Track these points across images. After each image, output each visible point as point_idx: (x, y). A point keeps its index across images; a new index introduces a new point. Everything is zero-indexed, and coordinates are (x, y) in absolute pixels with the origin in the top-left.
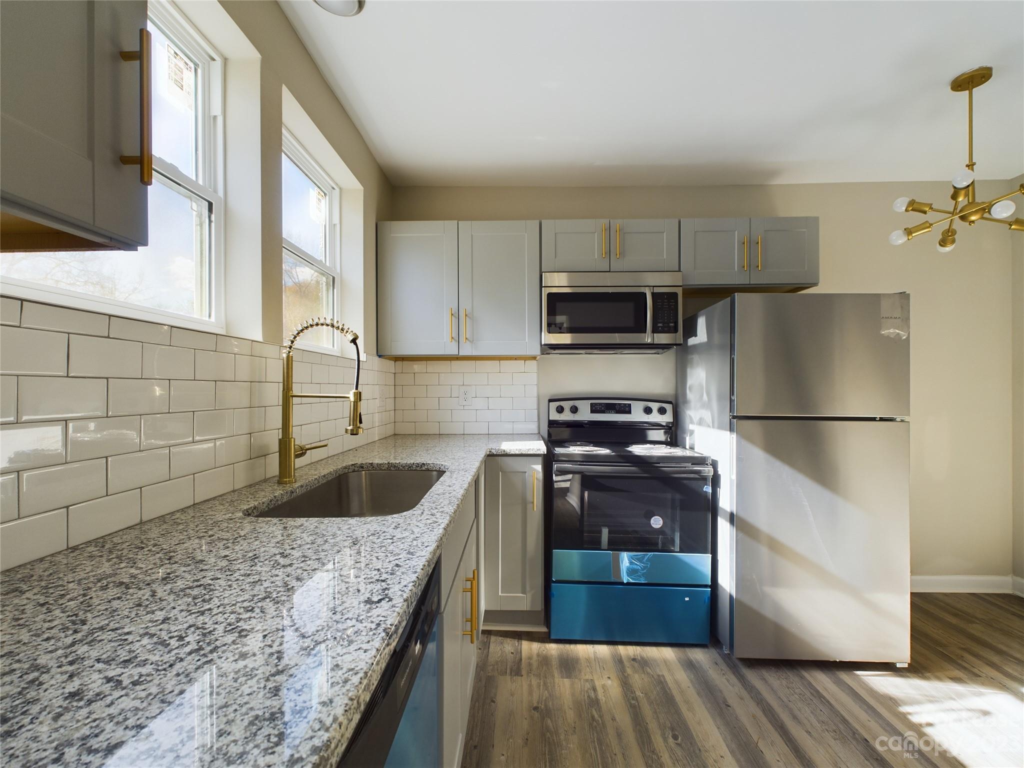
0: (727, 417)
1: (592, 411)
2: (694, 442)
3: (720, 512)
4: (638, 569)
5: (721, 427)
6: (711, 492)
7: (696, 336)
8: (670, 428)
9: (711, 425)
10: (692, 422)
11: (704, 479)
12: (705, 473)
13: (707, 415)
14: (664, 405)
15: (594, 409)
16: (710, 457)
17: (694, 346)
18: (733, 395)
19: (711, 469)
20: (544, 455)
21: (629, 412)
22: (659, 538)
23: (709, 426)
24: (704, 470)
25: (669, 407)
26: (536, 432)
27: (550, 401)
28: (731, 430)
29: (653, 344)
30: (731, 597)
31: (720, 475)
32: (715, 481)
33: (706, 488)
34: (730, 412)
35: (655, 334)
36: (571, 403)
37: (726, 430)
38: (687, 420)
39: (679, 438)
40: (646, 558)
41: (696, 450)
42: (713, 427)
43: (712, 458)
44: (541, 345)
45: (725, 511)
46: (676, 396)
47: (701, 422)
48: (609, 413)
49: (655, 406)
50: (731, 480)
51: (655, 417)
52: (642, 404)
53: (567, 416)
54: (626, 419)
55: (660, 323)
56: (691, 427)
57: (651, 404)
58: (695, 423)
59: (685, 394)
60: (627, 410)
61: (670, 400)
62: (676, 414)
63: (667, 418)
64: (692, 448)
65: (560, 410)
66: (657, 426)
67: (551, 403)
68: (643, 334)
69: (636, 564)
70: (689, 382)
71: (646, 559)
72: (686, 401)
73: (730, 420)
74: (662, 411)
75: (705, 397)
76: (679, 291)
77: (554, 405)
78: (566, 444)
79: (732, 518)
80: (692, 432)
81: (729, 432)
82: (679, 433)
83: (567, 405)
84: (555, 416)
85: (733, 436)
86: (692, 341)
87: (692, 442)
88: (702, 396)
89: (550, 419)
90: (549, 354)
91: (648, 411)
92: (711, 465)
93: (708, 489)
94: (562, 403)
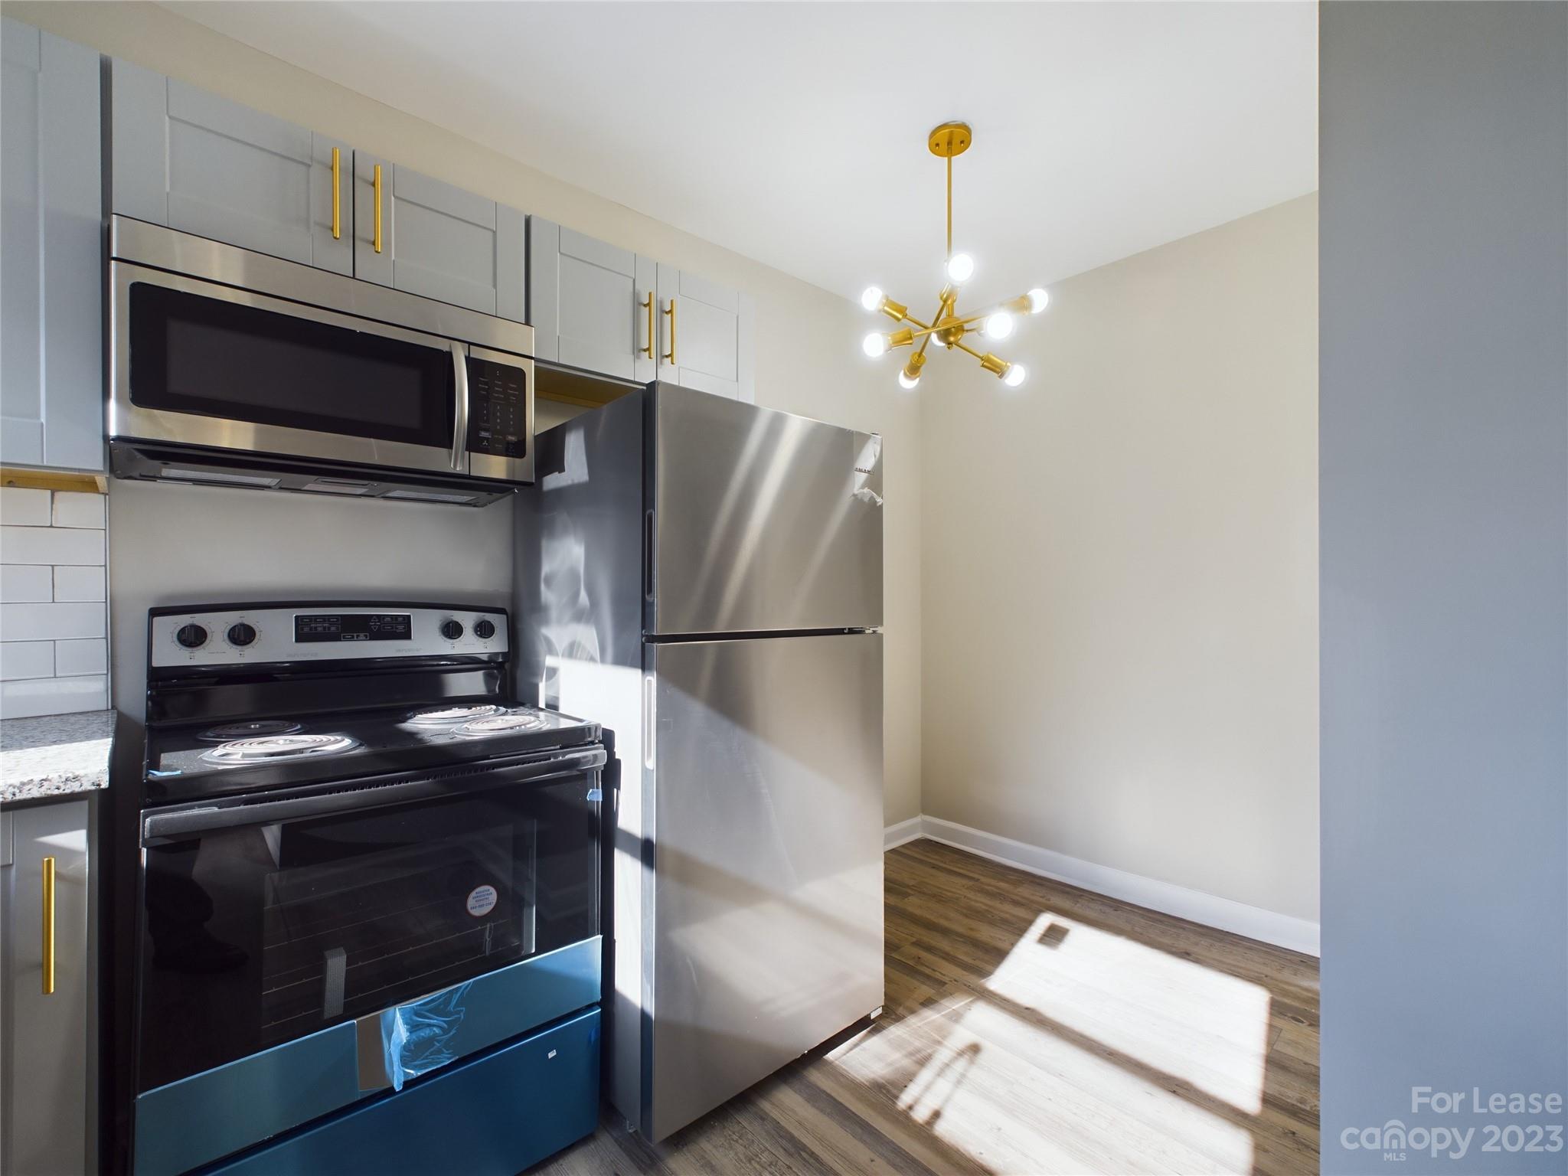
0: (635, 638)
1: (300, 638)
2: (558, 692)
3: (619, 839)
4: (436, 1035)
5: (621, 660)
6: (600, 799)
7: (561, 469)
8: (501, 666)
9: (598, 656)
10: (551, 651)
11: (584, 777)
12: (587, 763)
13: (587, 635)
14: (488, 617)
15: (306, 632)
16: (599, 725)
17: (559, 492)
18: (650, 590)
19: (601, 752)
20: (102, 792)
21: (407, 635)
22: (483, 931)
23: (592, 659)
24: (584, 757)
25: (498, 621)
26: (103, 703)
27: (155, 612)
28: (644, 667)
29: (469, 477)
30: (644, 1015)
31: (619, 761)
32: (611, 774)
33: (593, 793)
34: (643, 627)
35: (471, 453)
36: (234, 618)
37: (632, 665)
38: (542, 647)
39: (521, 685)
40: (456, 997)
41: (561, 711)
42: (603, 660)
43: (603, 726)
44: (106, 437)
45: (630, 837)
46: (514, 597)
47: (572, 651)
48: (352, 639)
49: (468, 620)
50: (645, 771)
51: (469, 645)
52: (437, 617)
53: (218, 653)
54: (399, 651)
55: (486, 430)
56: (549, 661)
57: (459, 616)
58: (560, 652)
59: (535, 593)
60: (401, 630)
61: (499, 605)
62: (514, 636)
63: (494, 646)
64: (552, 706)
65: (193, 637)
66: (468, 663)
67: (156, 620)
68: (444, 451)
69: (429, 1025)
70: (546, 568)
71: (454, 1002)
72: (537, 608)
73: (643, 645)
74: (484, 630)
75: (584, 598)
76: (529, 368)
77: (168, 627)
78: (210, 736)
79: (647, 852)
80: (553, 672)
81: (640, 671)
82: (519, 674)
83: (217, 624)
84: (171, 655)
85: (649, 678)
86: (552, 481)
87: (552, 693)
88: (577, 595)
89: (155, 664)
90: (153, 478)
91: (452, 630)
92: (600, 742)
93: (595, 795)
94: (199, 619)
